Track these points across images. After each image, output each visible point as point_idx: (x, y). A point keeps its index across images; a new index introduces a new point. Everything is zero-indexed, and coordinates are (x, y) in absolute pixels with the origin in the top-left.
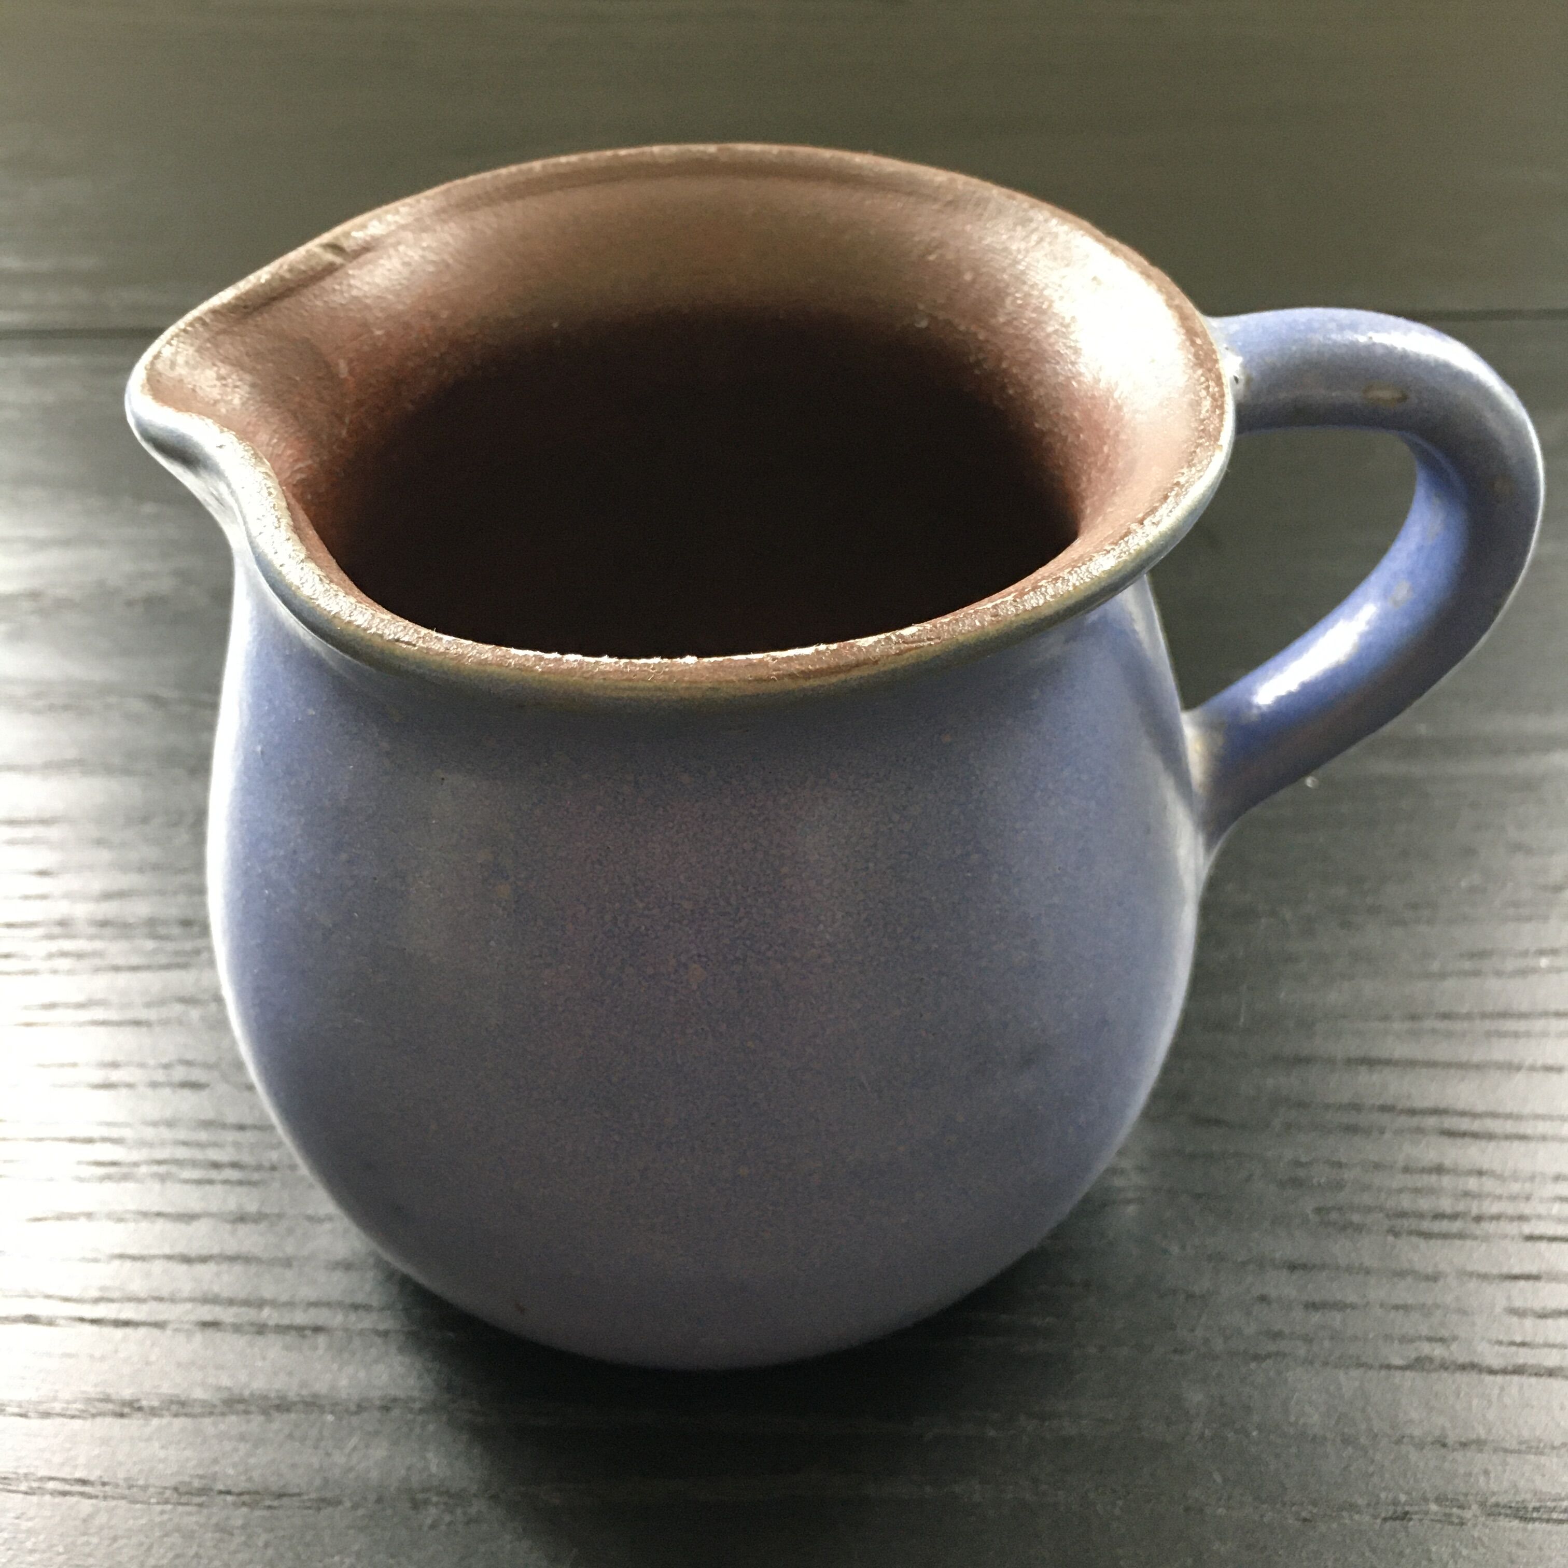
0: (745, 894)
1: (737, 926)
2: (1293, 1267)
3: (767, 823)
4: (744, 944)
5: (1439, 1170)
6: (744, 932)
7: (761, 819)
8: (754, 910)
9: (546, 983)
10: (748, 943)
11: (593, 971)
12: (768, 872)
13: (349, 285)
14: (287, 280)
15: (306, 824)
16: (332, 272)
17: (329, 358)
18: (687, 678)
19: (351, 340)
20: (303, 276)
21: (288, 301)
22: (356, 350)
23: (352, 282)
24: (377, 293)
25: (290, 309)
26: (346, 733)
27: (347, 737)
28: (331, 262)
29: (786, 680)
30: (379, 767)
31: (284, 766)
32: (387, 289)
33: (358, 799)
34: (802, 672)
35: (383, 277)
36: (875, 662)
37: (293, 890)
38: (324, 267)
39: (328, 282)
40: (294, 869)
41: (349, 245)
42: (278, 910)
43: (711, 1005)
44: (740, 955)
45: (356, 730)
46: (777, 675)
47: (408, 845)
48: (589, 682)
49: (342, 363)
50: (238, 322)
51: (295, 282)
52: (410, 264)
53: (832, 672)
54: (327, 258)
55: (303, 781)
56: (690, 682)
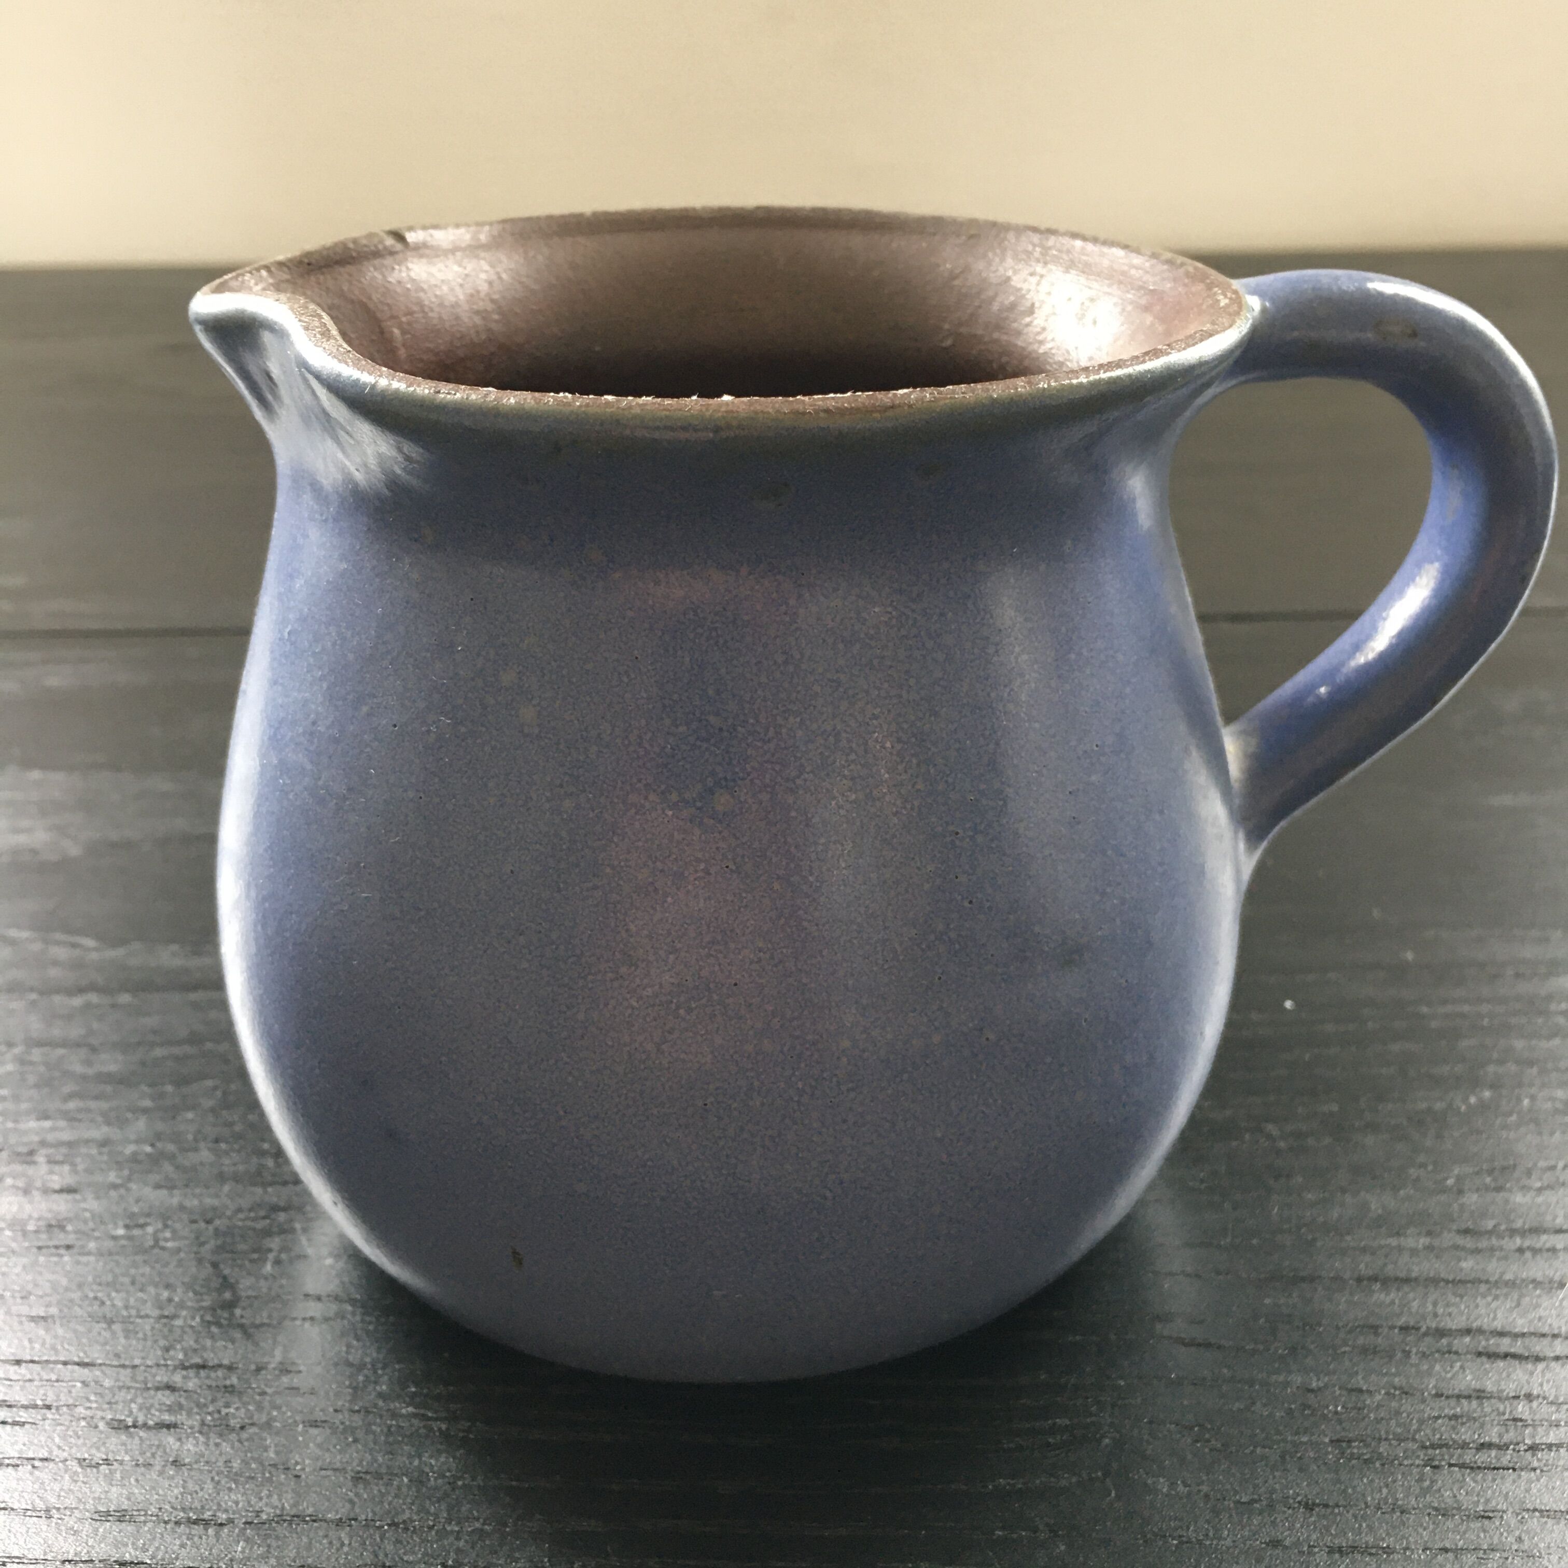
0: (775, 712)
1: (765, 748)
2: (1309, 1507)
3: (798, 633)
4: (774, 769)
5: (1480, 1395)
6: (773, 755)
7: (793, 627)
8: (784, 731)
9: (565, 816)
10: (777, 768)
11: (616, 800)
12: (799, 688)
13: (408, 268)
14: (349, 249)
15: (328, 688)
16: (392, 253)
17: (384, 324)
18: (723, 409)
19: (406, 315)
20: (365, 249)
21: (349, 268)
22: (409, 323)
23: (410, 265)
24: (433, 282)
25: (350, 275)
26: (377, 576)
27: (377, 580)
28: (392, 246)
29: (822, 415)
30: (407, 602)
31: (311, 636)
32: (443, 281)
33: (384, 643)
34: (837, 408)
35: (440, 271)
36: (910, 406)
37: (309, 767)
38: (385, 248)
39: (388, 261)
40: (312, 743)
41: (411, 237)
42: (291, 796)
43: (737, 838)
44: (767, 781)
45: (386, 568)
46: (814, 410)
47: (431, 680)
48: (626, 413)
49: (396, 331)
50: (302, 276)
51: (359, 253)
52: (465, 268)
53: (867, 411)
54: (390, 242)
55: (329, 643)
56: (726, 412)
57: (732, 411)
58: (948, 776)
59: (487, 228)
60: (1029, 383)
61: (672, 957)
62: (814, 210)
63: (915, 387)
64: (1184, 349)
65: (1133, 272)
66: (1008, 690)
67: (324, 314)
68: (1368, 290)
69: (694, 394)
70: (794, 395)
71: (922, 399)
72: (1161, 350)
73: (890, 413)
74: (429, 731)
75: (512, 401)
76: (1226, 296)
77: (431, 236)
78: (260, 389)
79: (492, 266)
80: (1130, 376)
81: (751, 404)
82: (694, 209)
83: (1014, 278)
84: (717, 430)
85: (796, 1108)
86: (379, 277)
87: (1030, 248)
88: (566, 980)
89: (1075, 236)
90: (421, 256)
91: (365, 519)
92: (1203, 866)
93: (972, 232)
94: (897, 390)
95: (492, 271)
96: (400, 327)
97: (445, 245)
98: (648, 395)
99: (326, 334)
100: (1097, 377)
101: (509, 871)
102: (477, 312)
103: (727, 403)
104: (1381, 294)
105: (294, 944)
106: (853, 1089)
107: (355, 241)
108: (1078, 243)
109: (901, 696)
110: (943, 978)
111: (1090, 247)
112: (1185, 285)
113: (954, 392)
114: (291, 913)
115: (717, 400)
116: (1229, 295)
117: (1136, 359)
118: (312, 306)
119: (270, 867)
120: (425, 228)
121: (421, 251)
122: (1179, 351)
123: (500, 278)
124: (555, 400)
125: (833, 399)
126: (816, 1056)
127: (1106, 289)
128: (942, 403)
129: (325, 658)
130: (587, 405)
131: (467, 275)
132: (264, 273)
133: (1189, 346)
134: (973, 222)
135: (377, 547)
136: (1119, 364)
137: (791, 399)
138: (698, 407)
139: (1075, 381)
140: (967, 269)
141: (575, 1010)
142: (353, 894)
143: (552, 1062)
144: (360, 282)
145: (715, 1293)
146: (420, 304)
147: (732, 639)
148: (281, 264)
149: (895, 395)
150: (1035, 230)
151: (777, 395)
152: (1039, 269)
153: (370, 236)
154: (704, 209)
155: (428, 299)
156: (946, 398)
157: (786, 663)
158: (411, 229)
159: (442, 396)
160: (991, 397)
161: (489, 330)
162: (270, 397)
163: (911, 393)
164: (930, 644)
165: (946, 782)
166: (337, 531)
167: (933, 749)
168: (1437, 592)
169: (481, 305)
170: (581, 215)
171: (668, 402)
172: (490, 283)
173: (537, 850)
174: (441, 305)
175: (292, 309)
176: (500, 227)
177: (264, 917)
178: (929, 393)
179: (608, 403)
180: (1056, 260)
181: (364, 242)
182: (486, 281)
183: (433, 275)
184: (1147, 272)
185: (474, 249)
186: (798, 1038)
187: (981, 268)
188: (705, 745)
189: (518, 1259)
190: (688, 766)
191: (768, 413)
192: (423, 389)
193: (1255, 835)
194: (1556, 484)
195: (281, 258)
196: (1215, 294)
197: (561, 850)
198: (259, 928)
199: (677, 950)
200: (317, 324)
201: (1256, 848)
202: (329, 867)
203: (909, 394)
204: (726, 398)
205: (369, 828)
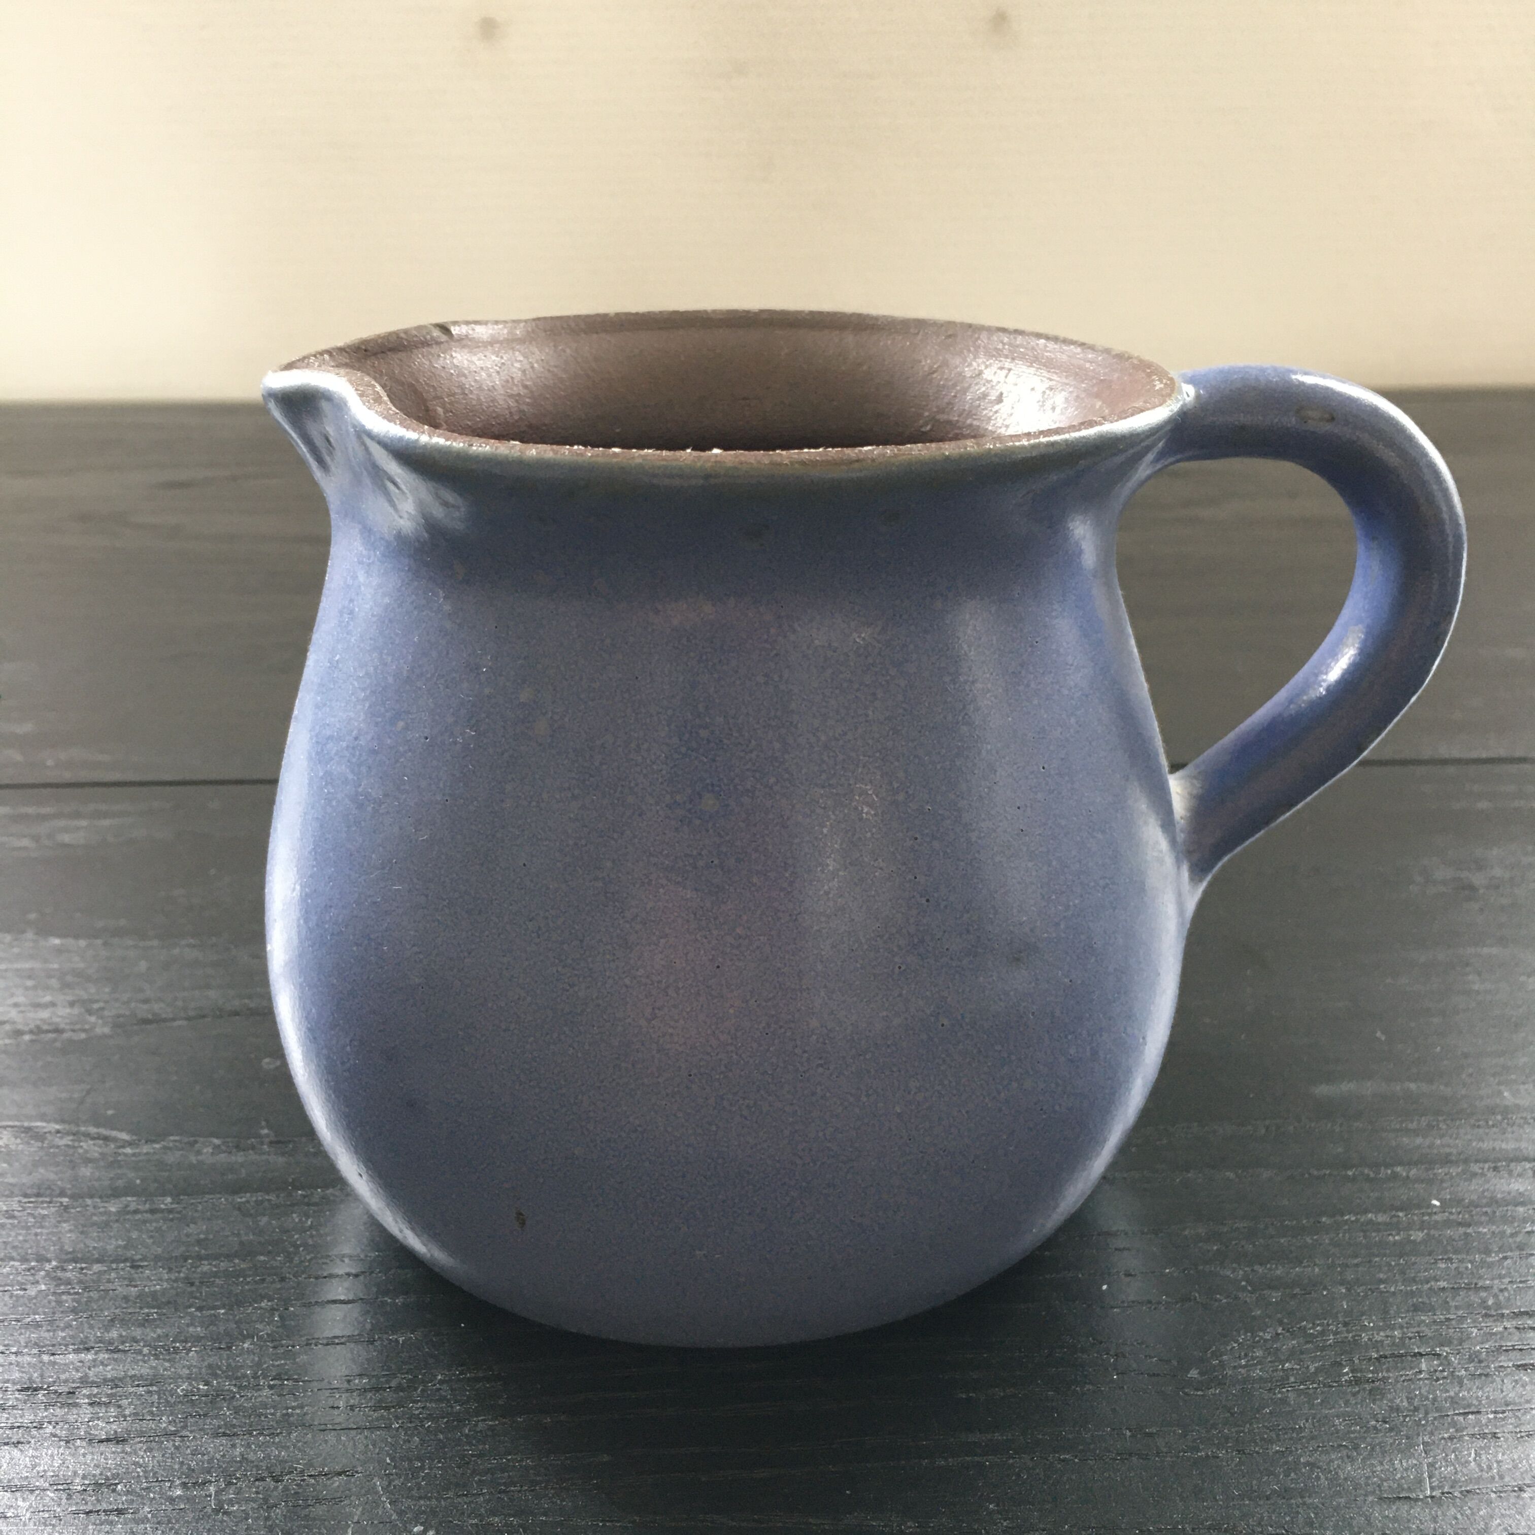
0: (756, 726)
1: (747, 757)
3: (778, 658)
4: (754, 776)
6: (754, 764)
8: (764, 743)
10: (757, 775)
11: (616, 802)
12: (778, 706)
13: (452, 356)
14: (402, 338)
15: (370, 707)
16: (438, 343)
17: (429, 404)
18: (713, 460)
19: (449, 396)
20: (415, 339)
21: (402, 355)
22: (451, 403)
23: (454, 354)
24: (473, 368)
25: (401, 360)
26: (415, 608)
27: (416, 613)
28: (439, 337)
29: (797, 466)
30: (440, 631)
31: (356, 664)
32: (482, 368)
33: (420, 666)
34: (811, 461)
35: (479, 359)
36: (873, 460)
37: (350, 776)
38: (432, 338)
39: (435, 349)
40: (354, 756)
41: (455, 330)
42: (334, 803)
43: (721, 837)
44: (749, 787)
45: (424, 602)
46: (791, 462)
47: (459, 697)
48: (630, 462)
49: (440, 410)
50: (359, 360)
51: (409, 342)
52: (502, 358)
53: (835, 463)
54: (436, 333)
55: (372, 668)
56: (716, 462)
57: (720, 462)
58: (909, 787)
59: (522, 325)
60: (977, 444)
61: (663, 941)
62: (812, 313)
63: (878, 445)
64: (1117, 421)
65: (1088, 365)
66: (962, 714)
67: (376, 384)
68: (1292, 380)
69: (688, 448)
70: (774, 450)
71: (884, 455)
72: (1096, 422)
73: (856, 465)
74: (455, 743)
75: (534, 452)
76: (1161, 382)
77: (473, 330)
78: (320, 451)
79: (526, 357)
80: (1066, 441)
81: (736, 456)
82: (706, 312)
83: (985, 371)
84: (707, 477)
85: (770, 1080)
86: (427, 363)
87: (1000, 346)
88: (569, 961)
89: (1039, 336)
90: (464, 347)
91: (406, 561)
92: (1143, 883)
93: (949, 333)
94: (863, 446)
95: (525, 361)
96: (443, 406)
97: (485, 337)
98: (649, 448)
99: (378, 400)
100: (1037, 441)
101: (522, 864)
102: (511, 396)
103: (716, 455)
104: (1302, 384)
105: (332, 934)
106: (821, 1065)
107: (406, 332)
108: (1042, 341)
109: (867, 715)
110: (903, 968)
111: (1051, 345)
112: (1130, 375)
113: (911, 449)
114: (331, 907)
115: (708, 453)
116: (1164, 381)
117: (1072, 428)
118: (367, 379)
119: (314, 866)
120: (467, 323)
121: (464, 342)
122: (1112, 422)
123: (532, 367)
124: (570, 451)
125: (808, 453)
126: (789, 1034)
127: (1065, 381)
128: (900, 458)
129: (368, 681)
130: (598, 456)
131: (503, 364)
132: (326, 357)
133: (1121, 418)
134: (950, 324)
135: (416, 583)
136: (1057, 431)
137: (771, 453)
138: (691, 458)
139: (1017, 444)
140: (945, 363)
141: (576, 989)
142: (385, 887)
143: (555, 1035)
144: (410, 367)
145: (698, 1252)
146: (462, 387)
147: (720, 662)
148: (341, 350)
149: (860, 451)
150: (1004, 330)
151: (759, 450)
152: (1007, 365)
153: (419, 328)
154: (714, 311)
155: (468, 382)
156: (904, 455)
157: (766, 683)
158: (455, 323)
159: (474, 448)
160: (943, 454)
161: (521, 411)
162: (328, 459)
163: (874, 450)
164: (893, 672)
165: (907, 792)
166: (382, 571)
167: (896, 764)
168: (1362, 652)
169: (515, 391)
170: (606, 315)
171: (665, 453)
172: (524, 372)
173: (546, 846)
174: (480, 388)
175: (350, 381)
176: (534, 324)
177: (306, 912)
178: (889, 450)
179: (615, 454)
180: (1022, 357)
181: (415, 333)
182: (519, 369)
183: (472, 362)
184: (1100, 365)
185: (510, 343)
186: (773, 1016)
187: (958, 363)
188: (694, 754)
189: (521, 1219)
190: (680, 772)
191: (751, 464)
192: (458, 444)
193: (1199, 869)
194: (1465, 555)
195: (340, 344)
196: (1153, 380)
197: (568, 845)
198: (302, 922)
199: (667, 935)
200: (371, 392)
201: (1201, 881)
202: (365, 864)
203: (872, 451)
204: (716, 451)
205: (401, 828)
